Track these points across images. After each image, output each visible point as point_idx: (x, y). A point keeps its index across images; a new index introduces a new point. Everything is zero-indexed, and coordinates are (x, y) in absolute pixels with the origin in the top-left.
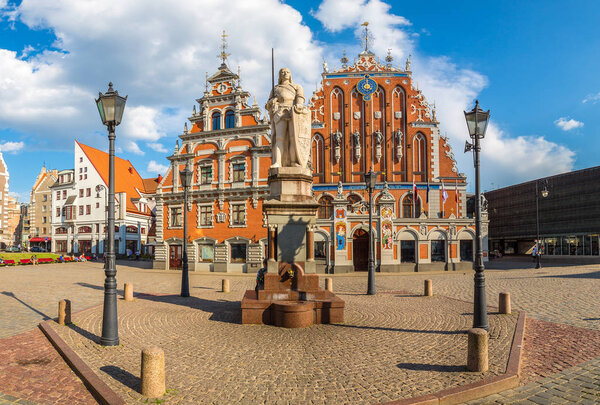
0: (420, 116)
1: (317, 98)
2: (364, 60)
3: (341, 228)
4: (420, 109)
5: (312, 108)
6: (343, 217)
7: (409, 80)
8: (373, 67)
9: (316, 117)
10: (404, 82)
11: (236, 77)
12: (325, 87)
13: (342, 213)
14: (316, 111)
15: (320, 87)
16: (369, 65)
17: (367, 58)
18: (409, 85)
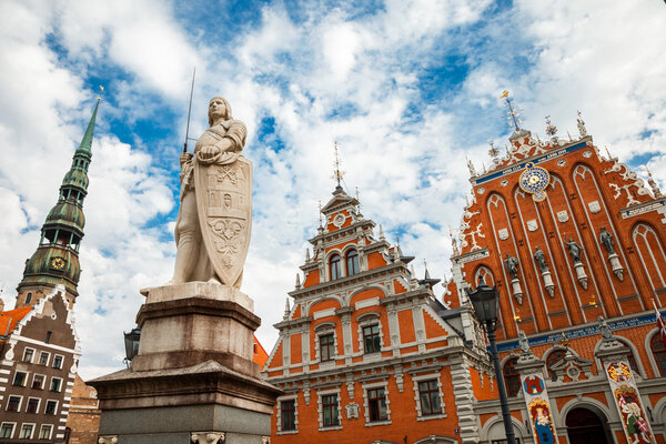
0: (630, 197)
1: (470, 215)
2: (518, 145)
3: (540, 411)
4: (626, 187)
5: (467, 231)
6: (540, 391)
7: (592, 149)
8: (533, 150)
9: (474, 242)
10: (587, 155)
11: (355, 202)
12: (478, 196)
13: (535, 385)
14: (472, 233)
15: (471, 199)
16: (528, 148)
17: (521, 141)
18: (595, 156)
